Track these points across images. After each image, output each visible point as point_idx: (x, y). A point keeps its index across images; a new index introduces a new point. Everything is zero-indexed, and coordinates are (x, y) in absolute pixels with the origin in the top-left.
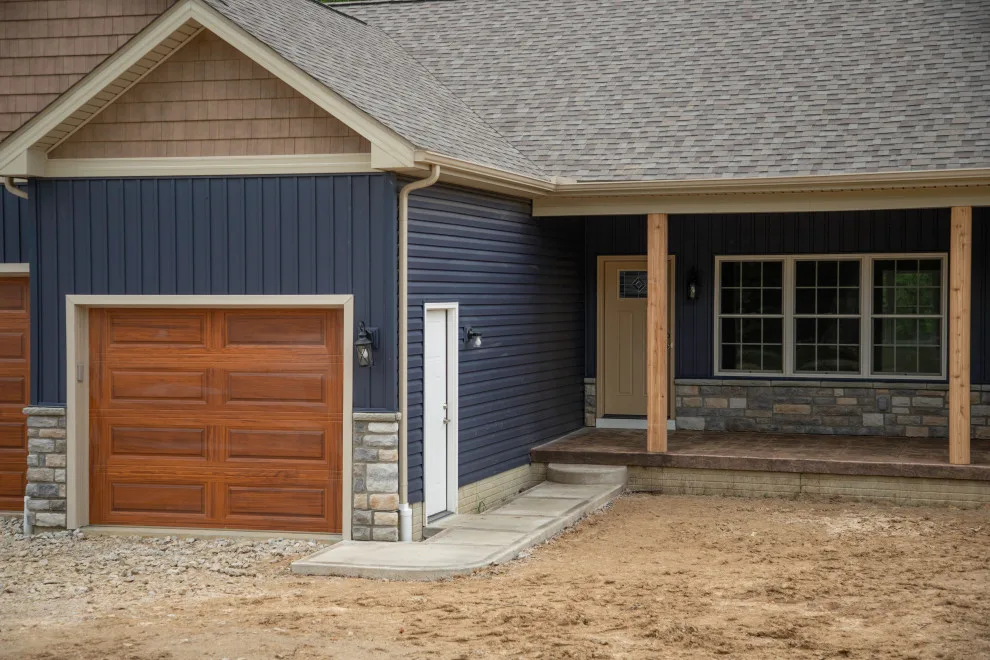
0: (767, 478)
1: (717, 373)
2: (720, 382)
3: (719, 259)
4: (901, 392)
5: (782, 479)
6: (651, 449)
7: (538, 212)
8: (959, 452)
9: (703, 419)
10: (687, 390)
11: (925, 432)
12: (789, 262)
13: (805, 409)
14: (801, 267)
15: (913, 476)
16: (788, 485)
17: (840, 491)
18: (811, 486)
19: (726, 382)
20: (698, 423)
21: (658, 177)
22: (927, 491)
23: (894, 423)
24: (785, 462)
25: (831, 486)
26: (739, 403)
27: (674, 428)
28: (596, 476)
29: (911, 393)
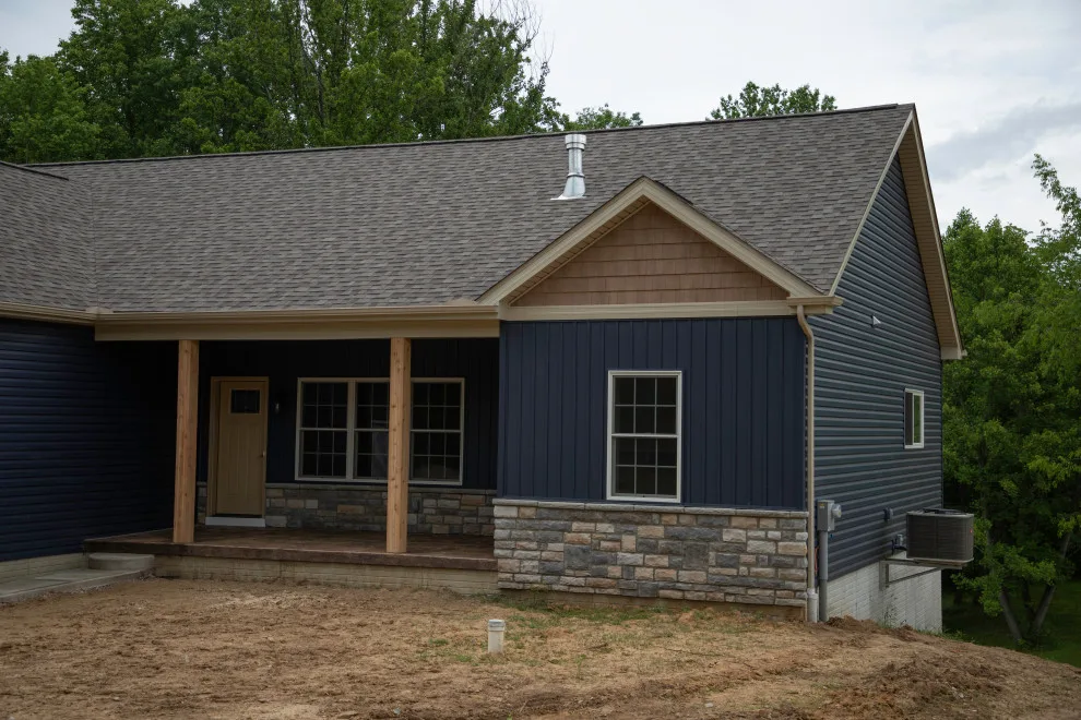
0: (256, 566)
1: (297, 478)
2: (298, 486)
3: (300, 380)
4: (430, 496)
5: (268, 566)
6: (175, 541)
7: (99, 338)
8: (395, 543)
9: (284, 518)
10: (273, 493)
11: (445, 530)
12: (352, 383)
13: (360, 509)
14: (361, 388)
15: (359, 562)
16: (272, 570)
17: (308, 575)
18: (288, 572)
19: (302, 486)
20: (281, 521)
21: (178, 309)
22: (368, 576)
23: (423, 522)
24: (269, 551)
25: (302, 572)
26: (312, 504)
27: (264, 525)
28: (119, 562)
29: (437, 496)
